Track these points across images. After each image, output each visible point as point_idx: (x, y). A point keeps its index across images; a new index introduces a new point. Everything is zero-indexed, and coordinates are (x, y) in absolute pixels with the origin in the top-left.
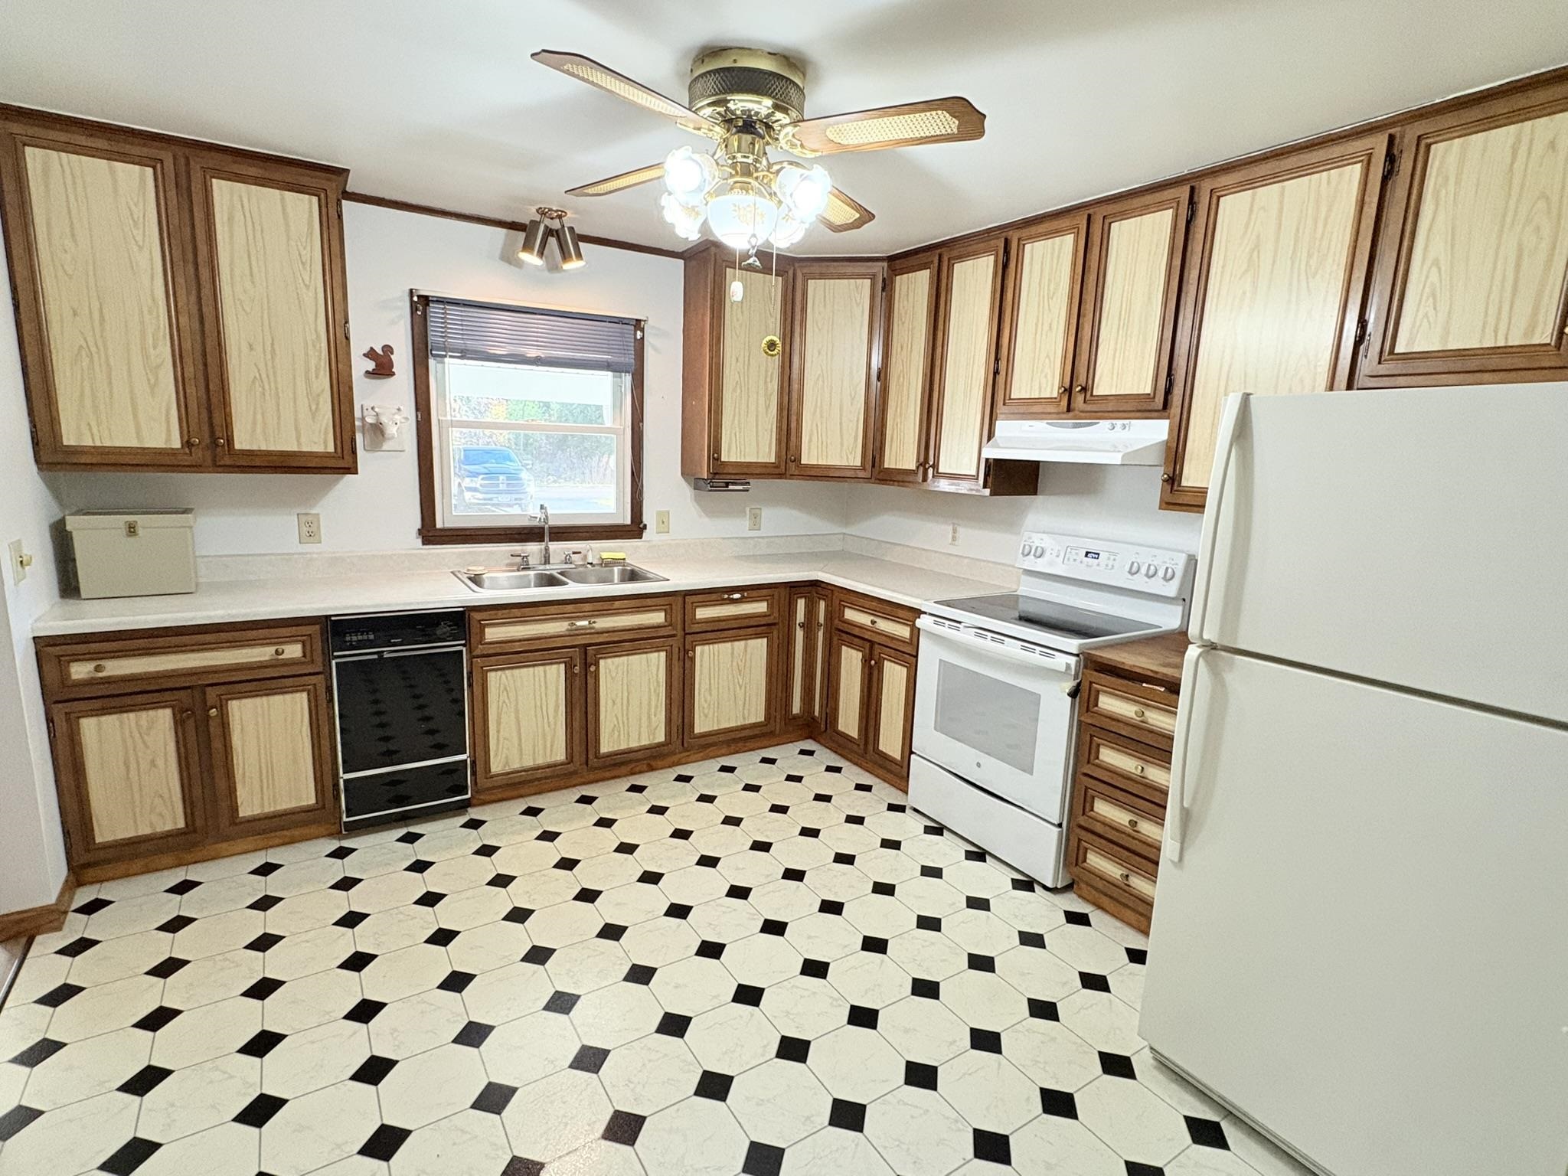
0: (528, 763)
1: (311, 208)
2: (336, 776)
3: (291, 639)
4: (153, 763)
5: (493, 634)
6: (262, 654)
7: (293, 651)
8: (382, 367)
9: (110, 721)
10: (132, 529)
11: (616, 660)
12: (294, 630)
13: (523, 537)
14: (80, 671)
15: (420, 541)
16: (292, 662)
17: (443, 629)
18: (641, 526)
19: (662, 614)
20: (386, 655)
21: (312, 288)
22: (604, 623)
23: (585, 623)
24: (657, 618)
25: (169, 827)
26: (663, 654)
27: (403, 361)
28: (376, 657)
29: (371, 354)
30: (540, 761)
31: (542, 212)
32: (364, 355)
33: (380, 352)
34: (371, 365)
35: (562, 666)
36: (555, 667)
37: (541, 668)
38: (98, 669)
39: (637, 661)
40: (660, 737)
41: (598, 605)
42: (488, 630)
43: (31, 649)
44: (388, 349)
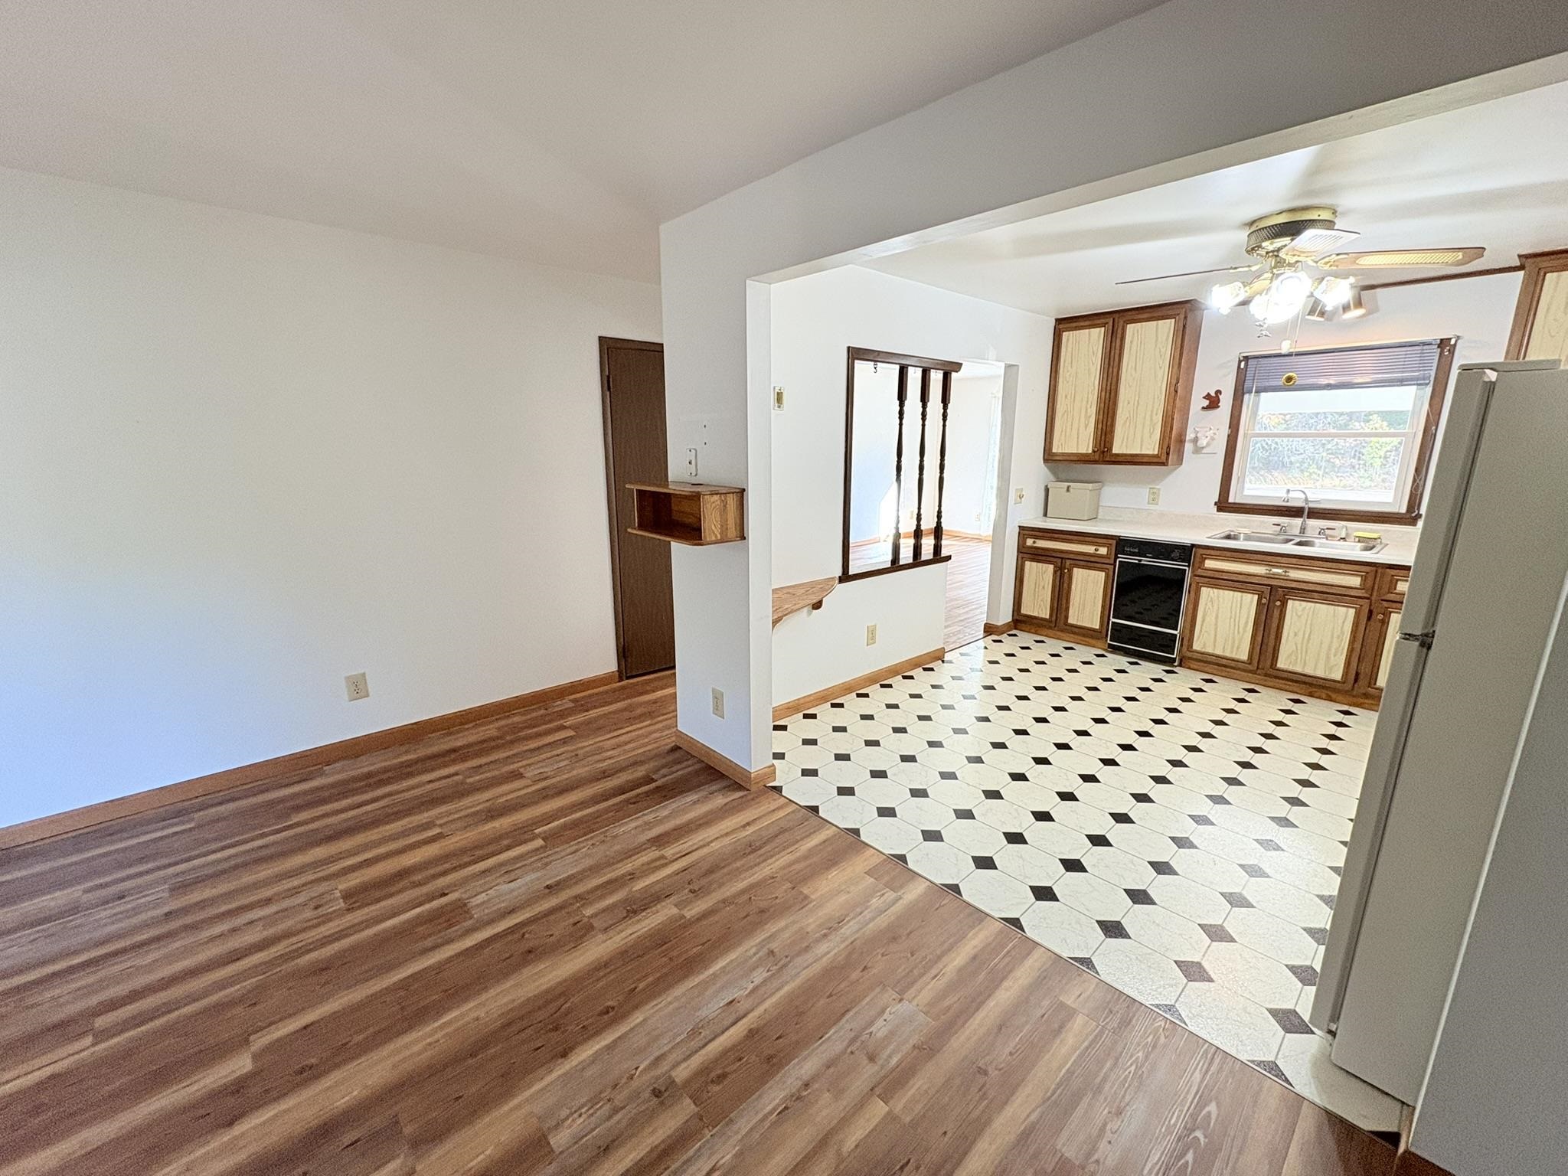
0: (1219, 652)
1: (1170, 327)
2: (1109, 619)
3: (1103, 545)
4: (1044, 587)
5: (1210, 564)
6: (1090, 549)
7: (1103, 551)
8: (1213, 402)
9: (1034, 564)
10: (1067, 489)
11: (1304, 604)
12: (1104, 541)
14: (1029, 542)
15: (1216, 509)
16: (1101, 556)
18: (1413, 515)
19: (1359, 579)
22: (1294, 574)
23: (1280, 571)
24: (1355, 581)
25: (1044, 616)
26: (1352, 612)
27: (1226, 401)
29: (1208, 397)
30: (1228, 654)
32: (1204, 398)
33: (1213, 394)
34: (1206, 403)
35: (1256, 597)
36: (1250, 596)
37: (1240, 594)
38: (1034, 542)
39: (1324, 610)
40: (1337, 675)
41: (1294, 561)
42: (1207, 561)
43: (1017, 530)
44: (1218, 392)
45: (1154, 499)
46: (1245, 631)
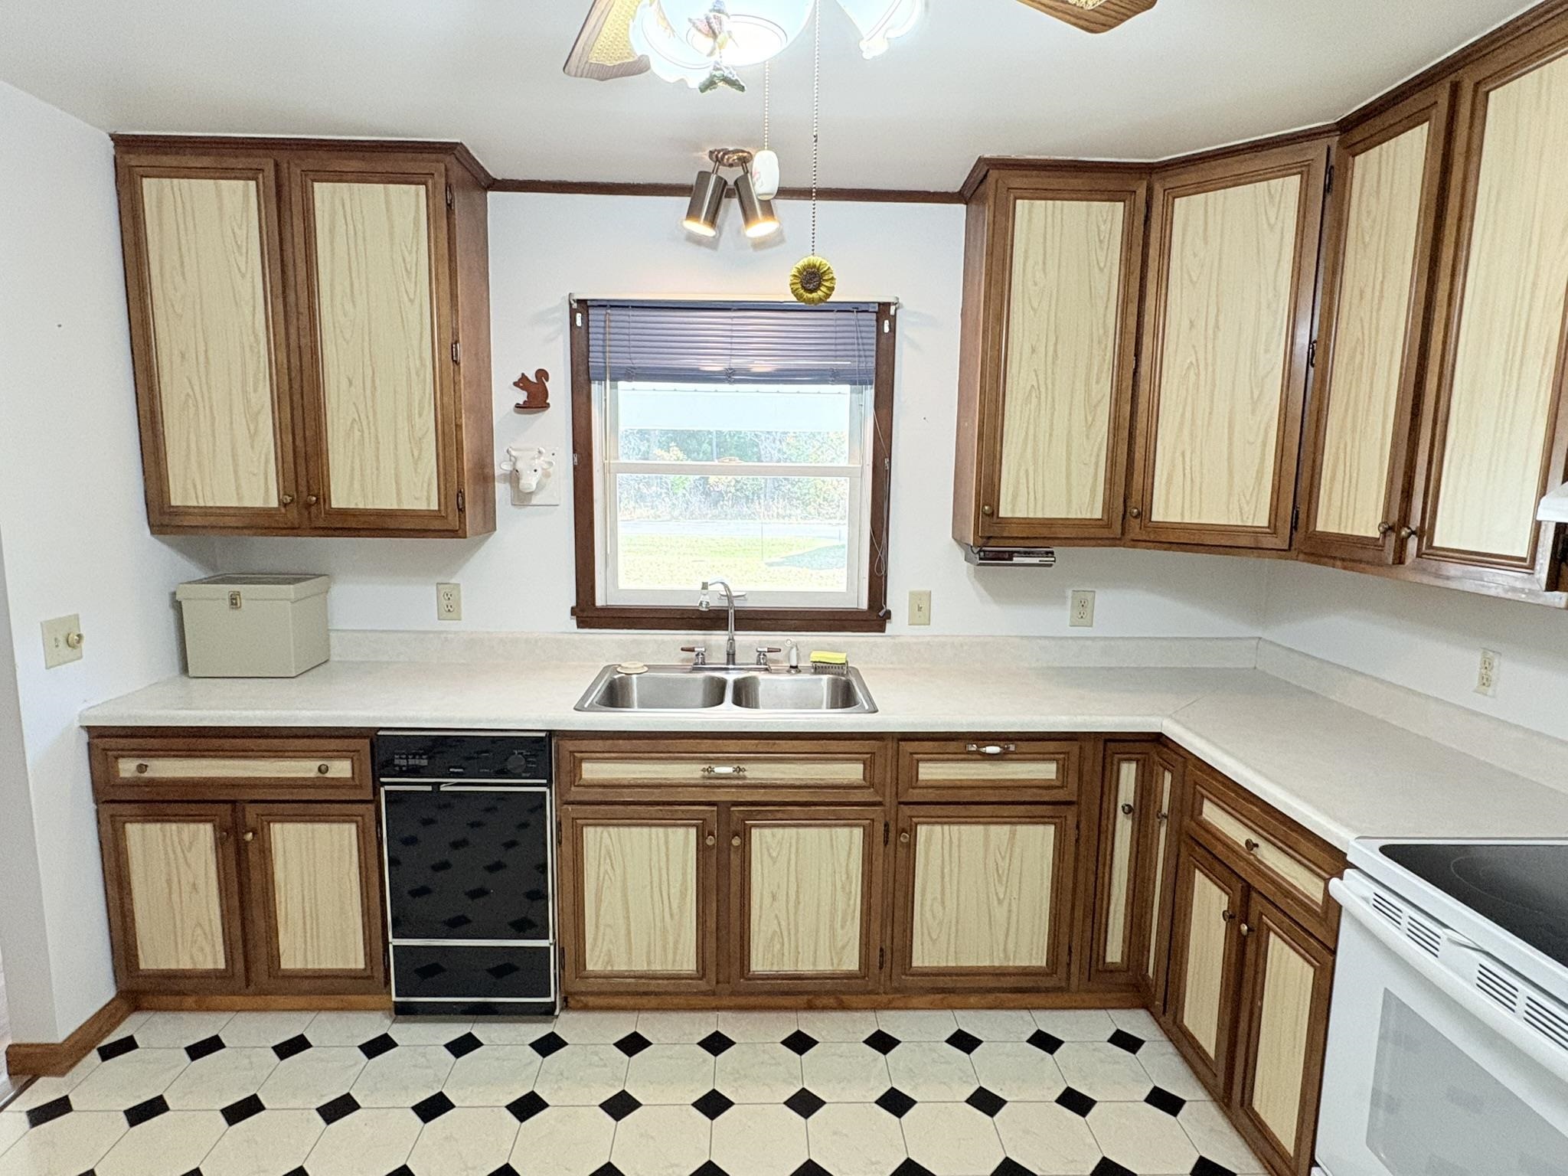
0: (640, 966)
1: (418, 202)
2: (386, 943)
3: (339, 754)
4: (194, 886)
5: (593, 771)
6: (304, 769)
7: (341, 769)
8: (535, 396)
9: (154, 829)
10: (234, 601)
11: (779, 831)
12: (341, 743)
13: (707, 623)
14: (127, 768)
15: (574, 622)
16: (337, 784)
17: (516, 761)
18: (881, 614)
19: (861, 767)
20: (443, 788)
21: (417, 302)
22: (757, 772)
23: (726, 770)
24: (852, 772)
25: (210, 966)
26: (858, 833)
27: (559, 390)
28: (429, 788)
29: (522, 383)
30: (657, 967)
31: (718, 158)
32: (516, 384)
33: (532, 378)
34: (521, 397)
35: (693, 831)
36: (681, 831)
37: (661, 830)
38: (142, 768)
39: (813, 837)
40: (851, 962)
41: (750, 744)
42: (585, 766)
43: (85, 737)
44: (542, 374)
45: (449, 608)
46: (681, 908)
